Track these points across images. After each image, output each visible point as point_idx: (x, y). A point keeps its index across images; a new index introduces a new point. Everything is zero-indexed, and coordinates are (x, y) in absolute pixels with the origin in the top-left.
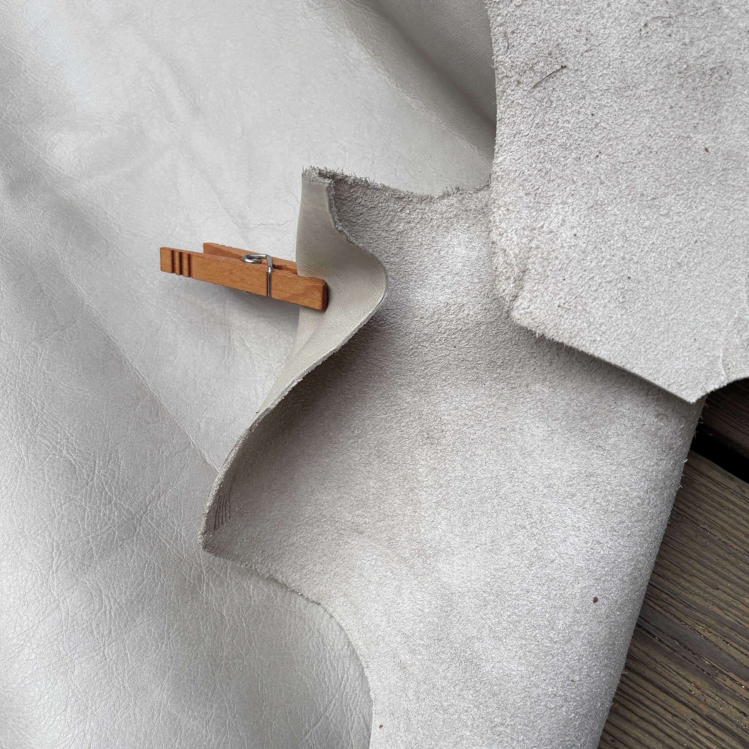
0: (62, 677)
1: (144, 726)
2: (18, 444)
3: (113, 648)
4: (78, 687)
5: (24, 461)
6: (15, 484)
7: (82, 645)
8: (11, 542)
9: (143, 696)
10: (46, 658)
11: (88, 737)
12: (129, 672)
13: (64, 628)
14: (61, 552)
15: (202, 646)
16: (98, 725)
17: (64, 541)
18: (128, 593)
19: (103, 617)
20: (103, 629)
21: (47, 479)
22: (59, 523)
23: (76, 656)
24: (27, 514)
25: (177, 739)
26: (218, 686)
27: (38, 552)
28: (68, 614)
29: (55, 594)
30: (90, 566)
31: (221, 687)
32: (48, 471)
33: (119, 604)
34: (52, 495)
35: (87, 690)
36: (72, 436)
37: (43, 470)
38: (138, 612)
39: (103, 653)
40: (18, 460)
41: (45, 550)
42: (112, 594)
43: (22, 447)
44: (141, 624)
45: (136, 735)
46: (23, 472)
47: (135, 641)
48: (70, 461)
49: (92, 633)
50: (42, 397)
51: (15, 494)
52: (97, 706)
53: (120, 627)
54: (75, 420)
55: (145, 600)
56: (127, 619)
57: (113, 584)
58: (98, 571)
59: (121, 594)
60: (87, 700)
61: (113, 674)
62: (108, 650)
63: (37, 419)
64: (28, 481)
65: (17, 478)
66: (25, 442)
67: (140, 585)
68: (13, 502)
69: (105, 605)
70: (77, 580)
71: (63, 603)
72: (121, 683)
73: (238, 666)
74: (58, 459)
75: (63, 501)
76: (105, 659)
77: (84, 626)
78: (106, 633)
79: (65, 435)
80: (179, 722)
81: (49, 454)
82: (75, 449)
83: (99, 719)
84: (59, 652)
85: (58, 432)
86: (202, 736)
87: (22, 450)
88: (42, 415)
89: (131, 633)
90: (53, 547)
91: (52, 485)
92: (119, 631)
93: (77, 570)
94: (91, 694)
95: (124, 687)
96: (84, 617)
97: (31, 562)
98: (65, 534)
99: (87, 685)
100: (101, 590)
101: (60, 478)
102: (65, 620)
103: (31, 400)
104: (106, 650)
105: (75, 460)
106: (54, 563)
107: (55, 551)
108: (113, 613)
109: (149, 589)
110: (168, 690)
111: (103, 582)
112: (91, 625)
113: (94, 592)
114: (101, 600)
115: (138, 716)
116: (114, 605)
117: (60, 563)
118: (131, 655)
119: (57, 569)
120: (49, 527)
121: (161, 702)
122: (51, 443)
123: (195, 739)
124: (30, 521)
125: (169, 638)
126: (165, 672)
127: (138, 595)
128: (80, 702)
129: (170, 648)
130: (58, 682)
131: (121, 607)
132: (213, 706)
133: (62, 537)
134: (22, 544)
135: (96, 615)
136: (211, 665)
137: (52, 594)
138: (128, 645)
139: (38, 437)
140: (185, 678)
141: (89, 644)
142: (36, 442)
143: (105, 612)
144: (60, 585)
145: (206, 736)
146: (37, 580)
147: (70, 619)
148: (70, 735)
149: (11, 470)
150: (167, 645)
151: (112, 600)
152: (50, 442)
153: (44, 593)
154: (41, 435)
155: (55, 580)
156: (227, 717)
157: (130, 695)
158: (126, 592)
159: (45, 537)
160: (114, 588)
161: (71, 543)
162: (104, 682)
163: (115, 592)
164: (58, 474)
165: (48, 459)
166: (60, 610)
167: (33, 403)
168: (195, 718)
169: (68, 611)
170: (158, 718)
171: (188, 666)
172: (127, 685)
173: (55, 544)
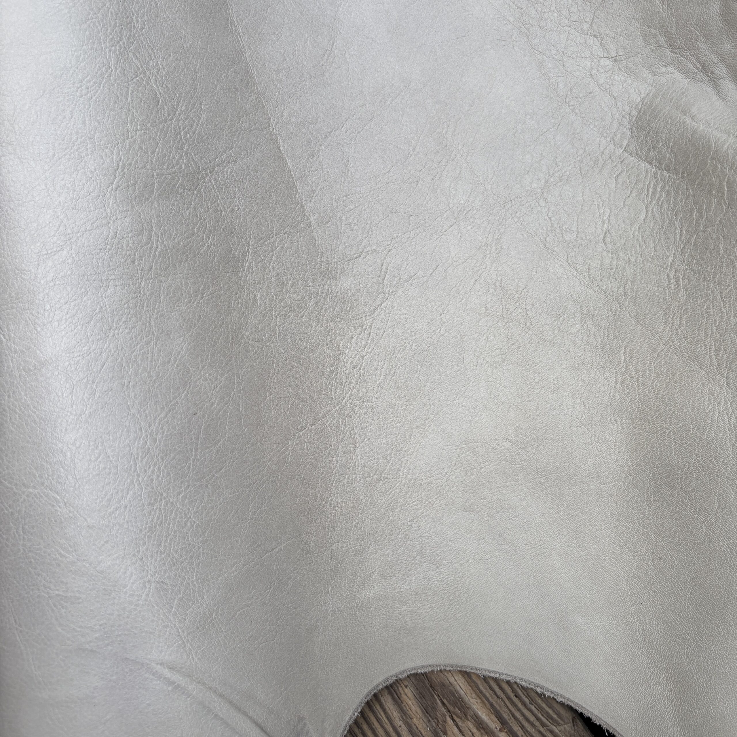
0: (94, 291)
1: (158, 367)
2: (110, 51)
3: (150, 285)
4: (107, 306)
5: (112, 70)
6: (97, 88)
7: (121, 269)
8: (78, 142)
9: (165, 340)
10: (83, 267)
11: (104, 355)
12: (158, 312)
13: (108, 246)
14: (124, 174)
15: (229, 318)
16: (117, 348)
17: (130, 164)
18: (176, 241)
19: (148, 252)
20: (145, 264)
21: (129, 99)
22: (130, 146)
23: (113, 277)
24: (101, 124)
25: (185, 391)
26: (233, 359)
27: (103, 164)
28: (116, 235)
29: (108, 211)
30: (148, 199)
31: (236, 361)
32: (133, 92)
33: (165, 246)
34: (130, 116)
35: (115, 313)
36: (164, 69)
37: (128, 88)
38: (181, 262)
39: (139, 285)
40: (107, 67)
41: (110, 166)
42: (161, 234)
43: (113, 56)
44: (180, 274)
45: (149, 373)
46: (107, 81)
47: (171, 287)
48: (155, 92)
49: (133, 262)
50: (144, 16)
51: (94, 98)
52: (121, 331)
53: (161, 269)
54: (170, 55)
55: (190, 254)
56: (169, 264)
57: (165, 226)
58: (154, 207)
59: (170, 238)
60: (113, 322)
61: (143, 308)
62: (145, 285)
63: (134, 36)
64: (111, 92)
65: (100, 84)
66: (118, 53)
67: (188, 238)
68: (90, 105)
69: (153, 242)
70: (133, 207)
71: (114, 222)
72: (148, 319)
73: (256, 349)
74: (145, 85)
75: (139, 127)
76: (140, 292)
77: (128, 253)
78: (147, 268)
79: (157, 65)
80: (191, 377)
81: (137, 76)
82: (163, 83)
83: (119, 343)
84: (98, 267)
85: (151, 59)
86: (208, 397)
87: (113, 59)
88: (140, 35)
89: (170, 278)
90: (118, 165)
91: (133, 107)
92: (159, 272)
93: (136, 198)
94: (117, 318)
95: (150, 324)
96: (130, 245)
97: (93, 170)
98: (133, 158)
99: (116, 309)
100: (152, 227)
101: (142, 104)
102: (112, 239)
103: (133, 14)
104: (143, 284)
105: (160, 93)
106: (115, 182)
107: (120, 170)
108: (157, 252)
109: (196, 245)
110: (189, 344)
111: (156, 220)
112: (135, 254)
113: (145, 225)
114: (150, 235)
115: (155, 357)
116: (161, 246)
117: (121, 185)
118: (164, 298)
119: (117, 189)
120: (120, 145)
121: (180, 352)
122: (142, 67)
123: (200, 397)
124: (102, 131)
125: (202, 298)
126: (191, 327)
127: (185, 246)
128: (105, 320)
129: (201, 307)
130: (89, 294)
131: (166, 250)
132: (224, 375)
133: (130, 161)
134: (89, 150)
135: (142, 247)
136: (232, 338)
137: (105, 210)
138: (164, 288)
139: (131, 54)
140: (207, 339)
141: (128, 271)
142: (128, 58)
143: (152, 248)
144: (115, 205)
145: (211, 399)
146: (94, 191)
147: (116, 240)
148: (86, 348)
149: (97, 73)
150: (198, 303)
151: (160, 241)
152: (141, 64)
153: (98, 205)
154: (134, 54)
155: (112, 197)
156: (233, 390)
157: (153, 334)
158: (174, 239)
159: (113, 152)
160: (165, 230)
161: (137, 169)
162: (133, 312)
163: (165, 234)
164: (141, 99)
165: (135, 80)
166: (109, 228)
167: (134, 18)
168: (206, 379)
169: (117, 232)
170: (173, 365)
171: (212, 330)
172: (153, 324)
173: (121, 164)
